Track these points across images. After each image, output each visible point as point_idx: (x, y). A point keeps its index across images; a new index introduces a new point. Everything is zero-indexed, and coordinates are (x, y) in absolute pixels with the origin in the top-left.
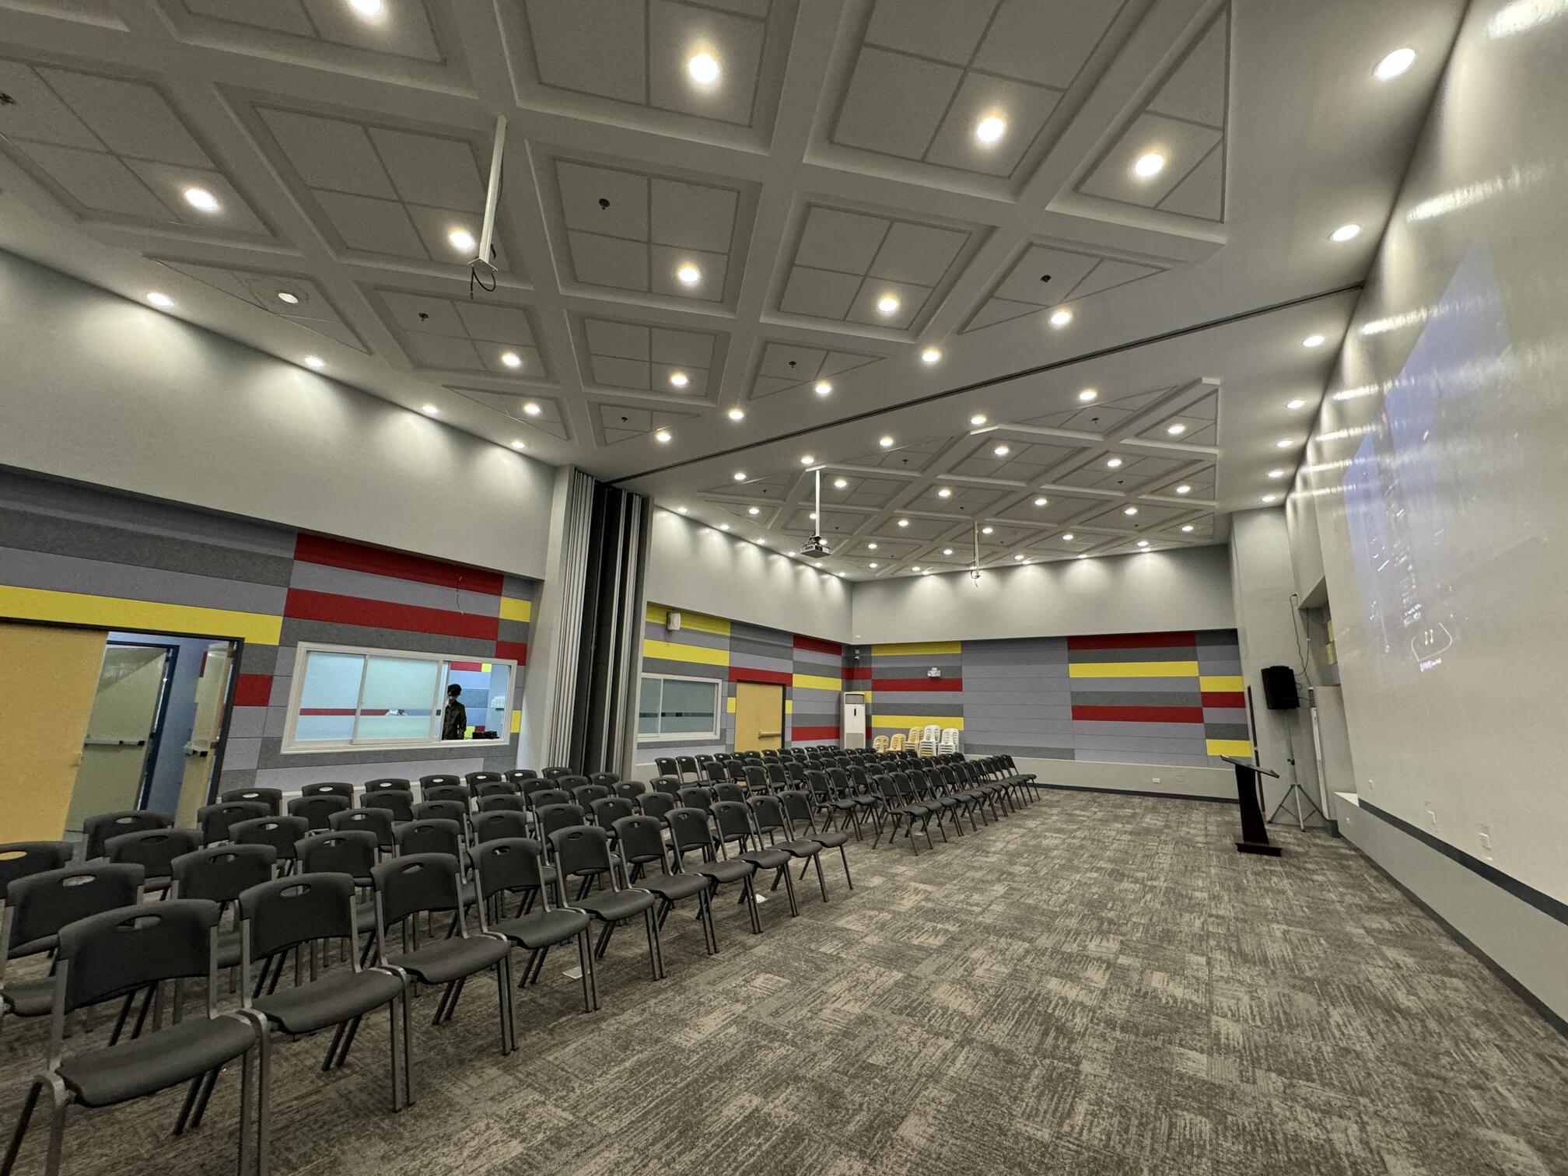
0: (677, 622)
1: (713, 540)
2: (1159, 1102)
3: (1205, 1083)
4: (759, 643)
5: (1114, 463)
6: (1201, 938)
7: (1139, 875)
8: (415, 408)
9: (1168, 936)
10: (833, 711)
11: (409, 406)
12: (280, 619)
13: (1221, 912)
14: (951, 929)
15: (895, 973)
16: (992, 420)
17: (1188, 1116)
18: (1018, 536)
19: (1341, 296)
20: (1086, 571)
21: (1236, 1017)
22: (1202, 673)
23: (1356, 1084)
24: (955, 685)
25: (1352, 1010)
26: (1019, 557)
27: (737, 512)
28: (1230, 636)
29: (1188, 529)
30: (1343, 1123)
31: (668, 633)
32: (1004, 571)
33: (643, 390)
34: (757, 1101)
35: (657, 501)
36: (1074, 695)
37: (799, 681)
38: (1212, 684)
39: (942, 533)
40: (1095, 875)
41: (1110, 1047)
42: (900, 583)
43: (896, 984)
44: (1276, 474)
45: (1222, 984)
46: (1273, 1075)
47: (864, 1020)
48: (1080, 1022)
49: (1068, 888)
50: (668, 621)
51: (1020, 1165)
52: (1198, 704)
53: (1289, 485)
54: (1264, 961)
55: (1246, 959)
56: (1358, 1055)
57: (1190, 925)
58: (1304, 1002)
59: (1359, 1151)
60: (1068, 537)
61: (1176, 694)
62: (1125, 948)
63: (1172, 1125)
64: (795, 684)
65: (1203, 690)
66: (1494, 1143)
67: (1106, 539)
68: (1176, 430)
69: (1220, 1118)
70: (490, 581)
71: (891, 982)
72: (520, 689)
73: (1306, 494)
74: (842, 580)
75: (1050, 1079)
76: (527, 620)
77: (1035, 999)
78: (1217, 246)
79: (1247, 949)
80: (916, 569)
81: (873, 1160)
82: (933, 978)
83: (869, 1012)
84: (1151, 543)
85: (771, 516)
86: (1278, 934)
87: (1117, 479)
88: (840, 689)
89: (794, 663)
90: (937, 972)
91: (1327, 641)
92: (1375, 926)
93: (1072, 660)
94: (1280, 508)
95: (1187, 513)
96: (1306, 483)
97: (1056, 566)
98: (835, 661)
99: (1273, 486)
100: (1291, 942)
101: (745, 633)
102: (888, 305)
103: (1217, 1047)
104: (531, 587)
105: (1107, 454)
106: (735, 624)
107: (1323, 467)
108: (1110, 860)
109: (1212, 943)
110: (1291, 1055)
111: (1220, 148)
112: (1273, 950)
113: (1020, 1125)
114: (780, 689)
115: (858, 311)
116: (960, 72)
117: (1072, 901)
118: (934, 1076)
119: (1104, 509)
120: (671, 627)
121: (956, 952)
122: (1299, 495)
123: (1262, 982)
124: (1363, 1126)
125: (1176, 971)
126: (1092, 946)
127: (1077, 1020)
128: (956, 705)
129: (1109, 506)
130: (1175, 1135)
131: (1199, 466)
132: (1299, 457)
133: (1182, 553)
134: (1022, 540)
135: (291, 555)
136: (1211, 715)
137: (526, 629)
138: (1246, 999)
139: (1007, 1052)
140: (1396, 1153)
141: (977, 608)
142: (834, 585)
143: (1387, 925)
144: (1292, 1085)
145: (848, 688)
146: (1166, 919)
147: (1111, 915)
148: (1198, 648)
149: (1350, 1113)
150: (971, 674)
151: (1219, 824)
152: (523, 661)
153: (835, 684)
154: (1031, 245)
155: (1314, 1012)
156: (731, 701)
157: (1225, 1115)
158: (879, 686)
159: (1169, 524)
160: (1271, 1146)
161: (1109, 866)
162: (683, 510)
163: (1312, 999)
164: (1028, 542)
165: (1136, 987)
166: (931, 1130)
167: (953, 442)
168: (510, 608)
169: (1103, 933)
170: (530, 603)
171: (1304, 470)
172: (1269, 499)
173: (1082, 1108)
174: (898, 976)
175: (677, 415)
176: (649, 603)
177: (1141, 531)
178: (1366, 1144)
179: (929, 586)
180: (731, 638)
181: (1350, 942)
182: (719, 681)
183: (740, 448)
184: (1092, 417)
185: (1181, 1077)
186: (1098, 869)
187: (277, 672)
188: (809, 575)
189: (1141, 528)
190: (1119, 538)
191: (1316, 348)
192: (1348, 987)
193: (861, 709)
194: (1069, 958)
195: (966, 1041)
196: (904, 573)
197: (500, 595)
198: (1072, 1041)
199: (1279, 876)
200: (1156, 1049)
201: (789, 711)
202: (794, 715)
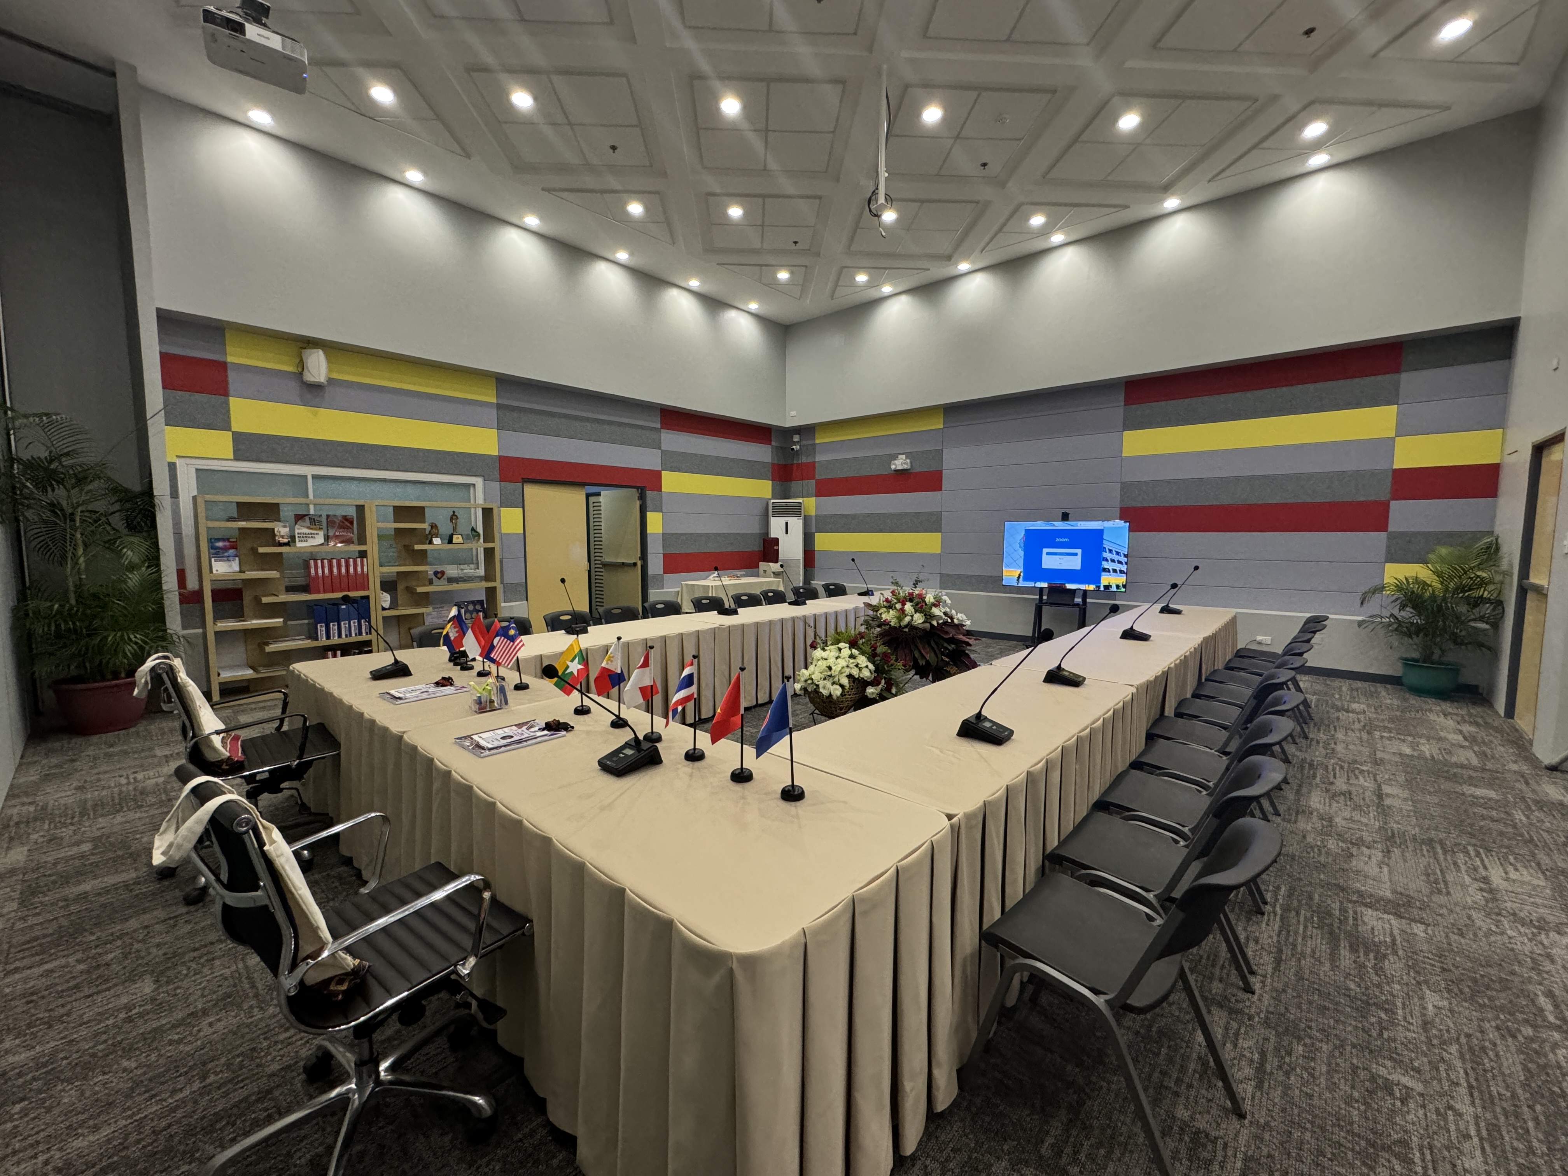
0: (323, 367)
22: (1403, 430)
24: (932, 481)
28: (1500, 338)
31: (299, 388)
36: (1126, 487)
37: (677, 482)
38: (1419, 452)
52: (1382, 491)
61: (1337, 476)
64: (665, 488)
65: (1397, 464)
89: (663, 452)
93: (1130, 425)
98: (757, 452)
106: (506, 383)
128: (932, 514)
136: (1407, 513)
142: (743, 326)
145: (780, 493)
148: (1404, 378)
150: (956, 460)
153: (762, 489)
158: (826, 489)
179: (895, 312)
180: (499, 407)
182: (478, 482)
193: (796, 524)
201: (655, 528)
202: (667, 537)
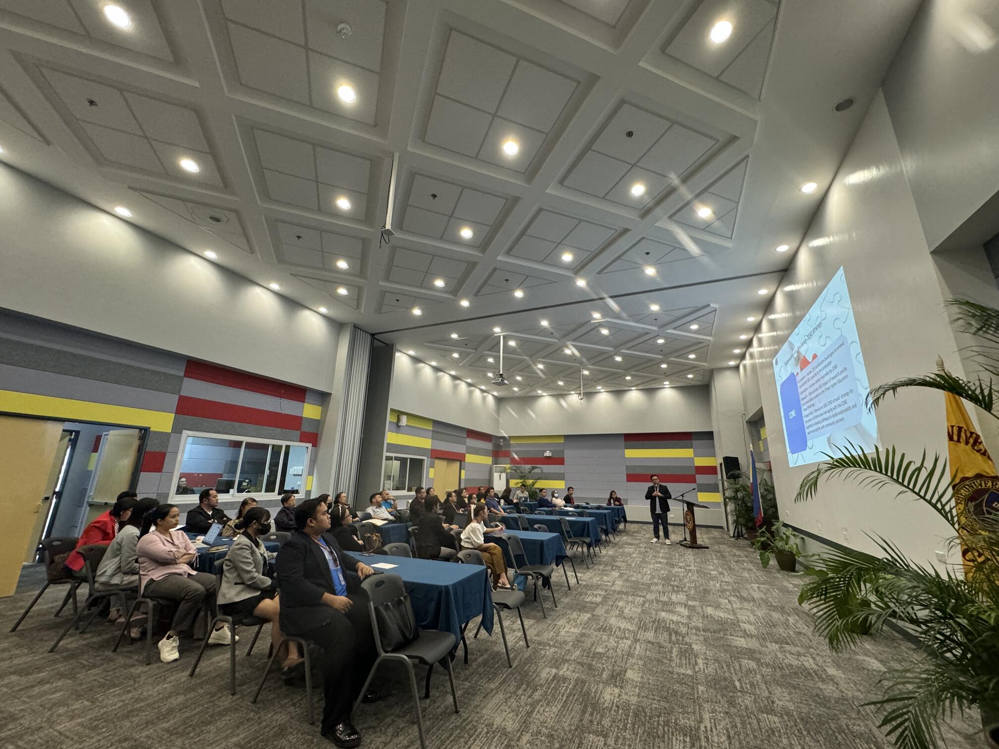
0: (404, 421)
1: (426, 371)
2: (731, 657)
3: (747, 649)
4: (449, 434)
5: (661, 341)
6: (722, 592)
7: (681, 564)
8: (265, 285)
9: (706, 591)
10: (486, 477)
11: (261, 284)
12: (173, 415)
13: (727, 580)
14: (602, 593)
15: (585, 614)
16: (603, 316)
17: (746, 661)
18: (602, 376)
19: (776, 274)
20: (634, 396)
21: (750, 623)
22: (696, 455)
23: (807, 644)
24: (560, 461)
25: (797, 617)
26: (599, 388)
27: (444, 354)
28: (709, 435)
29: (690, 376)
30: (806, 658)
31: (397, 427)
32: (589, 395)
33: (417, 287)
34: (554, 671)
35: (398, 347)
36: (627, 467)
37: (470, 458)
38: (700, 462)
39: (561, 372)
40: (660, 565)
41: (702, 638)
42: (527, 400)
43: (589, 619)
44: (737, 351)
45: (739, 610)
46: (774, 644)
47: (583, 635)
48: (684, 630)
49: (649, 572)
50: (399, 420)
51: (684, 683)
52: (693, 472)
53: (743, 357)
54: (754, 600)
55: (746, 600)
56: (804, 634)
57: (714, 586)
58: (776, 615)
59: (814, 666)
60: (628, 378)
61: (681, 467)
62: (689, 597)
63: (740, 665)
64: (467, 460)
65: (696, 465)
66: (864, 660)
67: (647, 380)
68: (694, 327)
69: (758, 661)
70: (297, 392)
71: (586, 618)
72: (313, 461)
73: (752, 361)
74: (495, 397)
75: (682, 652)
76: (318, 418)
77: (659, 622)
78: (727, 248)
79: (745, 596)
80: (540, 392)
81: (622, 687)
82: (606, 615)
83: (583, 631)
84: (671, 382)
85: (464, 359)
86: (756, 588)
87: (660, 350)
88: (490, 463)
89: (467, 447)
90: (606, 612)
91: (759, 439)
92: (796, 583)
93: (626, 448)
94: (737, 368)
95: (692, 368)
96: (752, 356)
97: (619, 393)
98: (488, 446)
99: (735, 357)
100: (762, 591)
101: (441, 428)
102: (567, 257)
103: (746, 635)
104: (323, 397)
105: (658, 336)
106: (436, 423)
107: (762, 349)
108: (662, 558)
109: (728, 593)
110: (778, 636)
111: (735, 210)
112: (756, 595)
113: (677, 670)
114: (458, 464)
115: (551, 258)
116: (630, 166)
117: (654, 578)
118: (630, 655)
119: (649, 364)
120: (401, 424)
121: (610, 603)
122: (748, 361)
123: (756, 609)
124: (814, 659)
125: (718, 607)
126: (674, 597)
127: (682, 629)
128: (561, 473)
129: (653, 363)
130: (742, 668)
131: (700, 345)
132: (749, 344)
133: (686, 389)
134: (604, 377)
135: (182, 374)
136: (701, 479)
137: (318, 424)
138: (751, 616)
139: (658, 643)
140: (829, 667)
141: (574, 416)
142: (490, 399)
143: (801, 582)
144: (782, 647)
145: (496, 462)
146: (702, 584)
147: (676, 583)
148: (694, 442)
149: (807, 655)
150: (569, 454)
151: (709, 539)
152: (315, 445)
153: (488, 460)
154: (644, 238)
155: (782, 619)
156: (432, 470)
157: (760, 659)
159: (681, 373)
160: (782, 668)
161: (665, 561)
162: (412, 353)
163: (779, 614)
164: (607, 379)
165: (702, 614)
166: (640, 675)
167: (582, 325)
168: (310, 411)
169: (677, 592)
170: (320, 408)
171: (751, 350)
172: (732, 363)
173: (700, 661)
174: (589, 615)
175: (430, 301)
176: (392, 410)
177: (666, 376)
178: (817, 665)
179: (546, 401)
180: (433, 431)
181: (788, 590)
182: (425, 458)
183: (460, 320)
184: (655, 318)
185: (736, 647)
186: (660, 563)
187: (169, 450)
188: (477, 393)
189: (667, 375)
190: (655, 379)
191: (764, 295)
192: (793, 609)
193: (504, 476)
194: (665, 603)
195: (636, 640)
196: (533, 394)
197: (303, 401)
198: (683, 637)
199: (747, 563)
200: (722, 638)
201: (463, 477)
202: (466, 480)
